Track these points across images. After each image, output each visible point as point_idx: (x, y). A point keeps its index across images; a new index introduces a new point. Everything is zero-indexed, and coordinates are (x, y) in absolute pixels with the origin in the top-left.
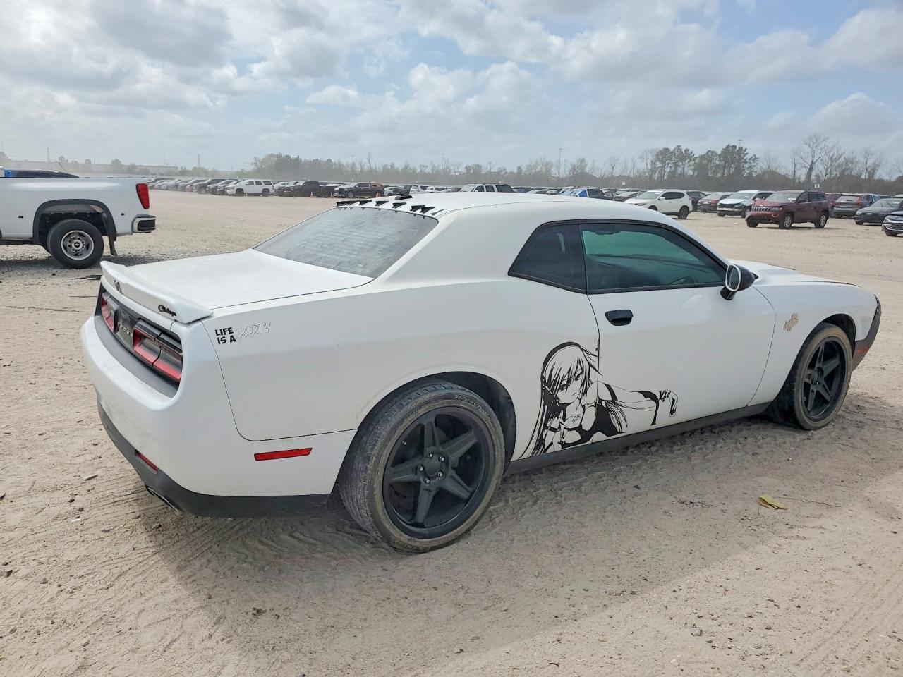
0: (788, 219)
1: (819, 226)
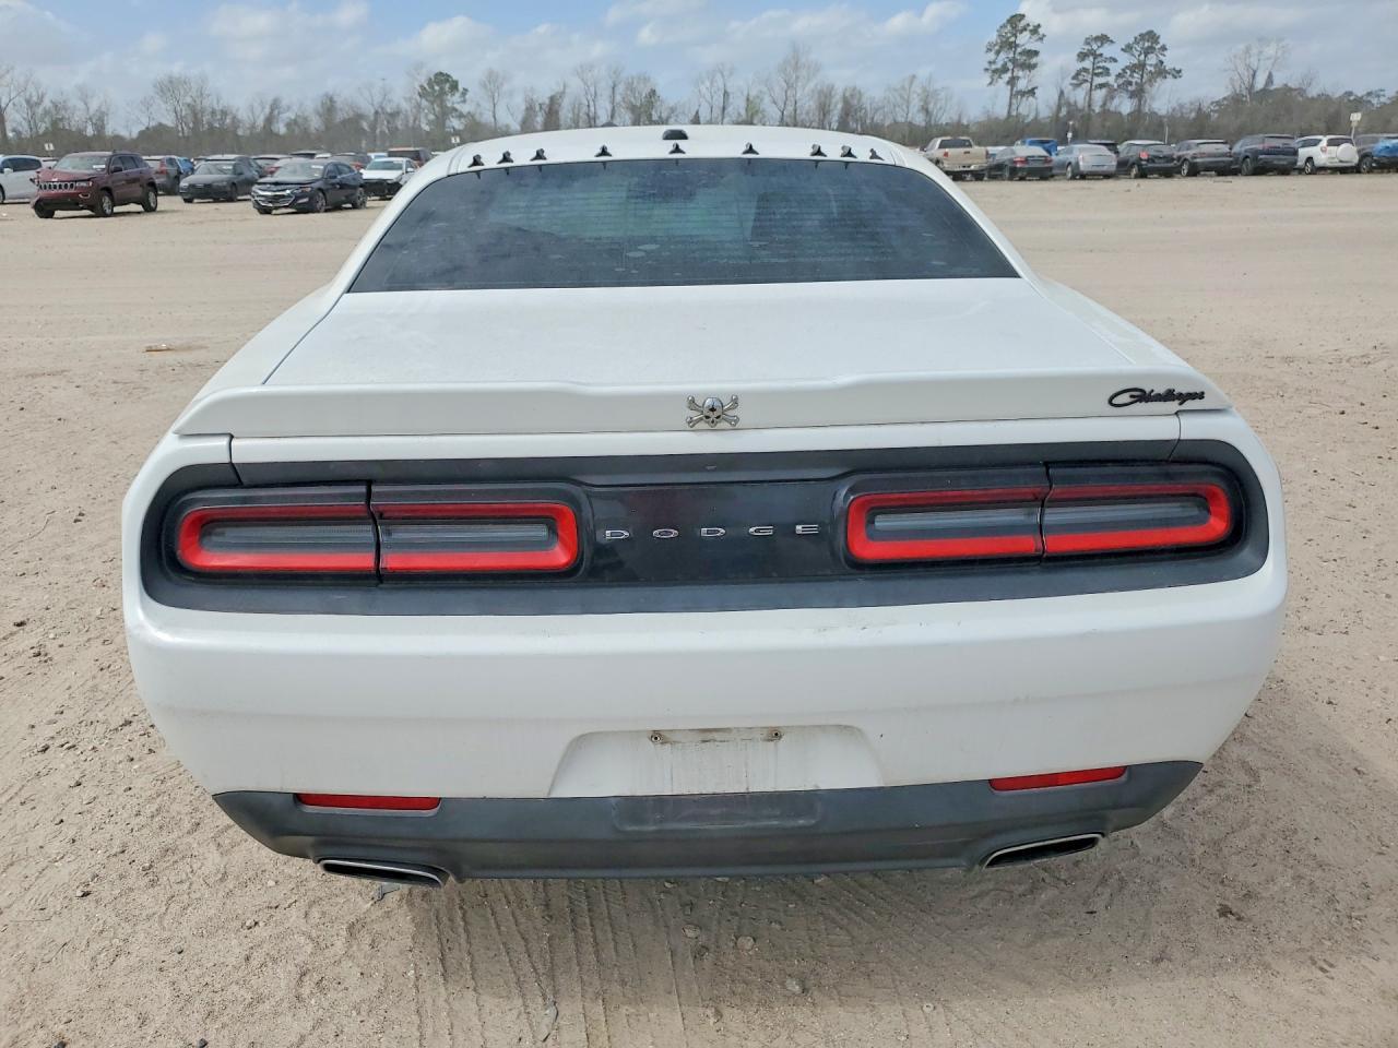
0: (106, 201)
1: (149, 209)
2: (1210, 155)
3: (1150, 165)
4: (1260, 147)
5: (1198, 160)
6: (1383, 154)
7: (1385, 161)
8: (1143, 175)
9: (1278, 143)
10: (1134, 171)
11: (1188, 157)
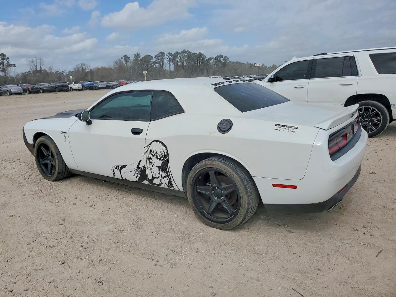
2: (47, 87)
3: (32, 90)
4: (59, 85)
5: (44, 88)
6: (87, 86)
7: (88, 87)
8: (30, 93)
9: (63, 84)
10: (28, 92)
11: (42, 88)
